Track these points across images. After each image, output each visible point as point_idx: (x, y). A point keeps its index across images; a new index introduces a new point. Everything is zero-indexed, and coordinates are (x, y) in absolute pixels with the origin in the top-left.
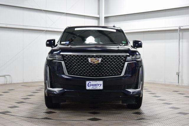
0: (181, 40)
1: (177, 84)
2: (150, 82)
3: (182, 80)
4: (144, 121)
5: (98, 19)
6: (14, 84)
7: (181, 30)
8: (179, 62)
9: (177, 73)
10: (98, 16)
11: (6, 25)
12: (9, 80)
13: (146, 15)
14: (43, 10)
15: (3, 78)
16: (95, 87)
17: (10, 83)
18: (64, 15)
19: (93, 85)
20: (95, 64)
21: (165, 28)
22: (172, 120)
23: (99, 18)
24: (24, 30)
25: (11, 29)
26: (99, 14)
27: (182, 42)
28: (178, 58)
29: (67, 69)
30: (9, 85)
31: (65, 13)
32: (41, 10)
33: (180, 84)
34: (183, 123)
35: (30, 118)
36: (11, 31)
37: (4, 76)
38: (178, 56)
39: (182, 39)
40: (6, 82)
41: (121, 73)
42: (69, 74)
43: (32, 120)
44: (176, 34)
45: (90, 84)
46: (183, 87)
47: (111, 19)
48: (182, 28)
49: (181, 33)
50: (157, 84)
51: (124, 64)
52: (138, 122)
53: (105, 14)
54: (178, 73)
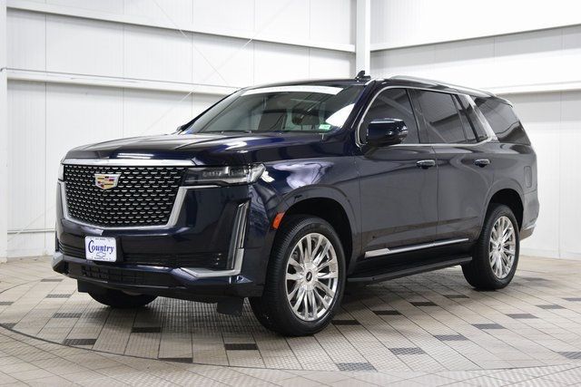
5: (351, 56)
10: (351, 48)
14: (184, 31)
18: (248, 46)
19: (97, 248)
20: (105, 192)
23: (354, 54)
25: (87, 90)
26: (353, 42)
31: (249, 40)
32: (177, 31)
41: (167, 217)
45: (92, 244)
47: (390, 57)
51: (175, 191)
53: (371, 42)
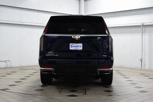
0: (143, 34)
1: (141, 68)
2: (119, 66)
3: (144, 65)
4: (115, 97)
6: (13, 67)
7: (144, 26)
8: (142, 50)
9: (140, 59)
11: (7, 21)
12: (9, 64)
13: (116, 14)
14: (36, 10)
15: (5, 63)
17: (10, 67)
21: (131, 24)
22: (136, 96)
24: (21, 26)
25: (10, 25)
27: (145, 35)
28: (141, 48)
30: (9, 68)
31: (53, 12)
33: (143, 68)
34: (145, 99)
35: (25, 94)
36: (11, 26)
37: (5, 61)
38: (141, 46)
39: (145, 33)
40: (7, 66)
43: (27, 96)
44: (140, 29)
46: (146, 70)
48: (144, 24)
49: (143, 29)
50: (125, 68)
52: (110, 97)
54: (142, 60)
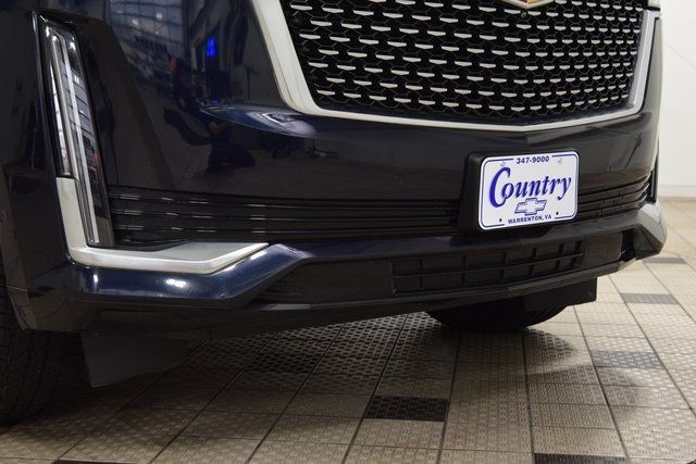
16: (531, 207)
19: (520, 190)
20: (524, 14)
29: (305, 53)
42: (320, 101)
45: (503, 180)
